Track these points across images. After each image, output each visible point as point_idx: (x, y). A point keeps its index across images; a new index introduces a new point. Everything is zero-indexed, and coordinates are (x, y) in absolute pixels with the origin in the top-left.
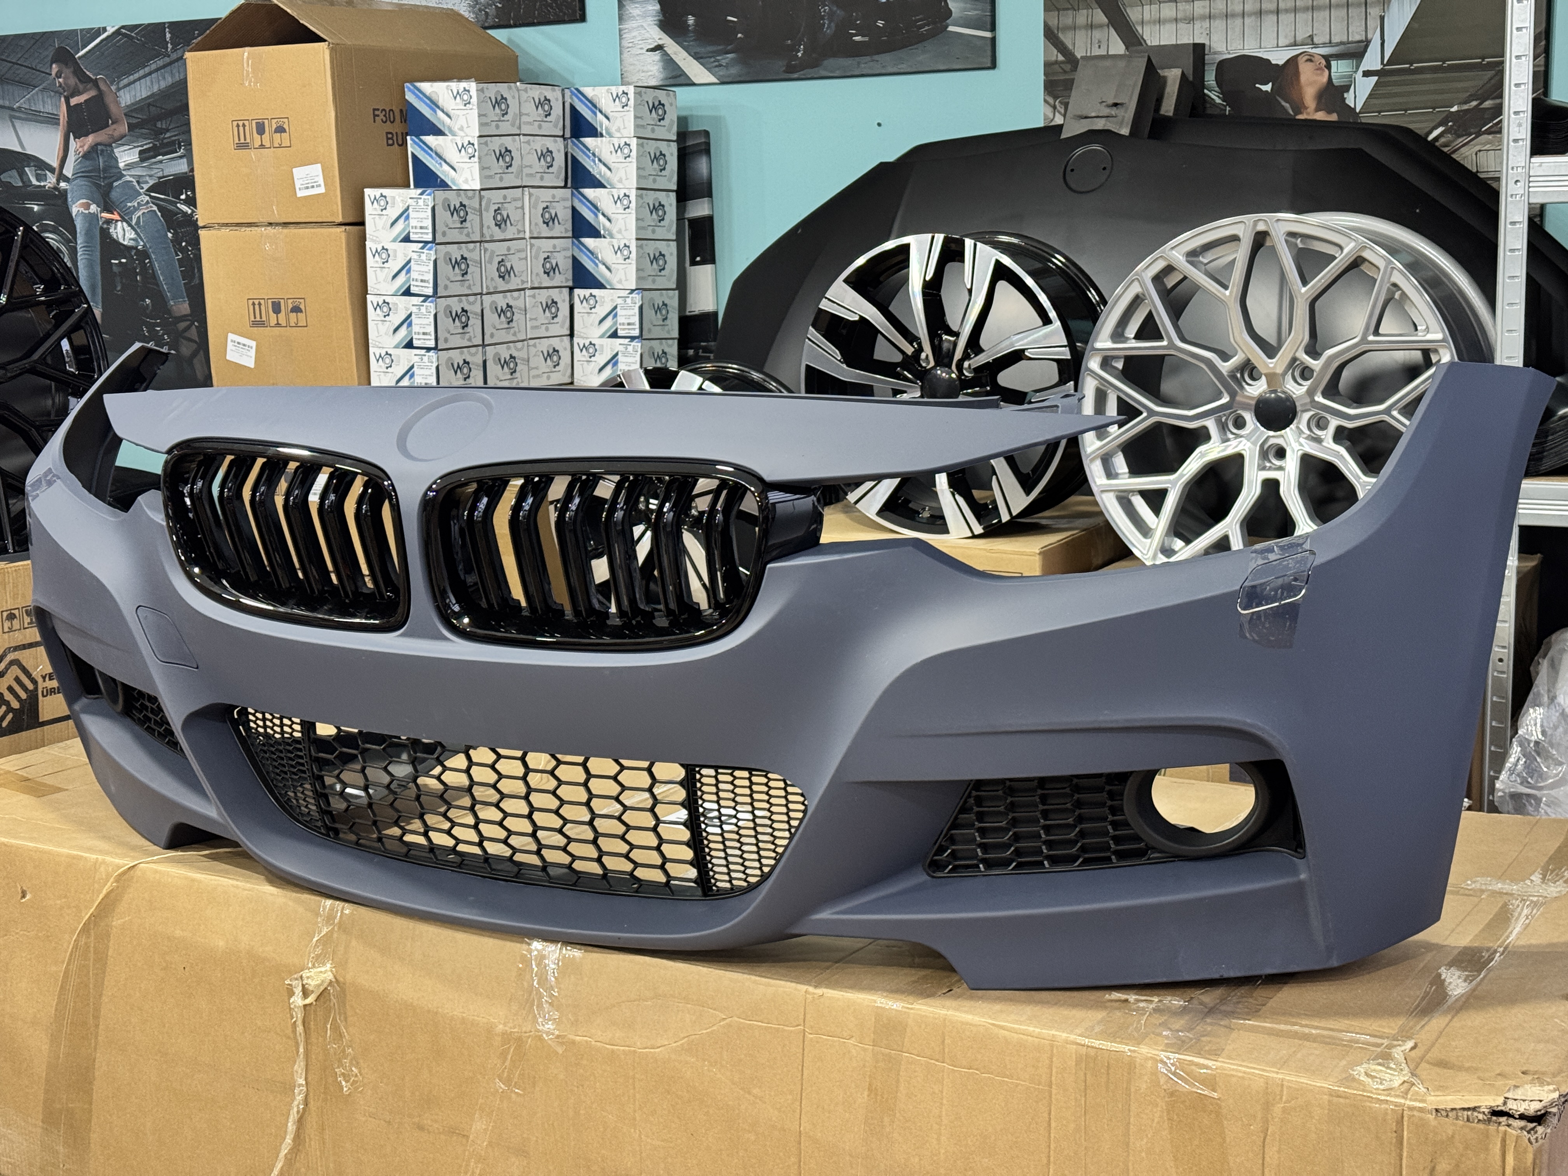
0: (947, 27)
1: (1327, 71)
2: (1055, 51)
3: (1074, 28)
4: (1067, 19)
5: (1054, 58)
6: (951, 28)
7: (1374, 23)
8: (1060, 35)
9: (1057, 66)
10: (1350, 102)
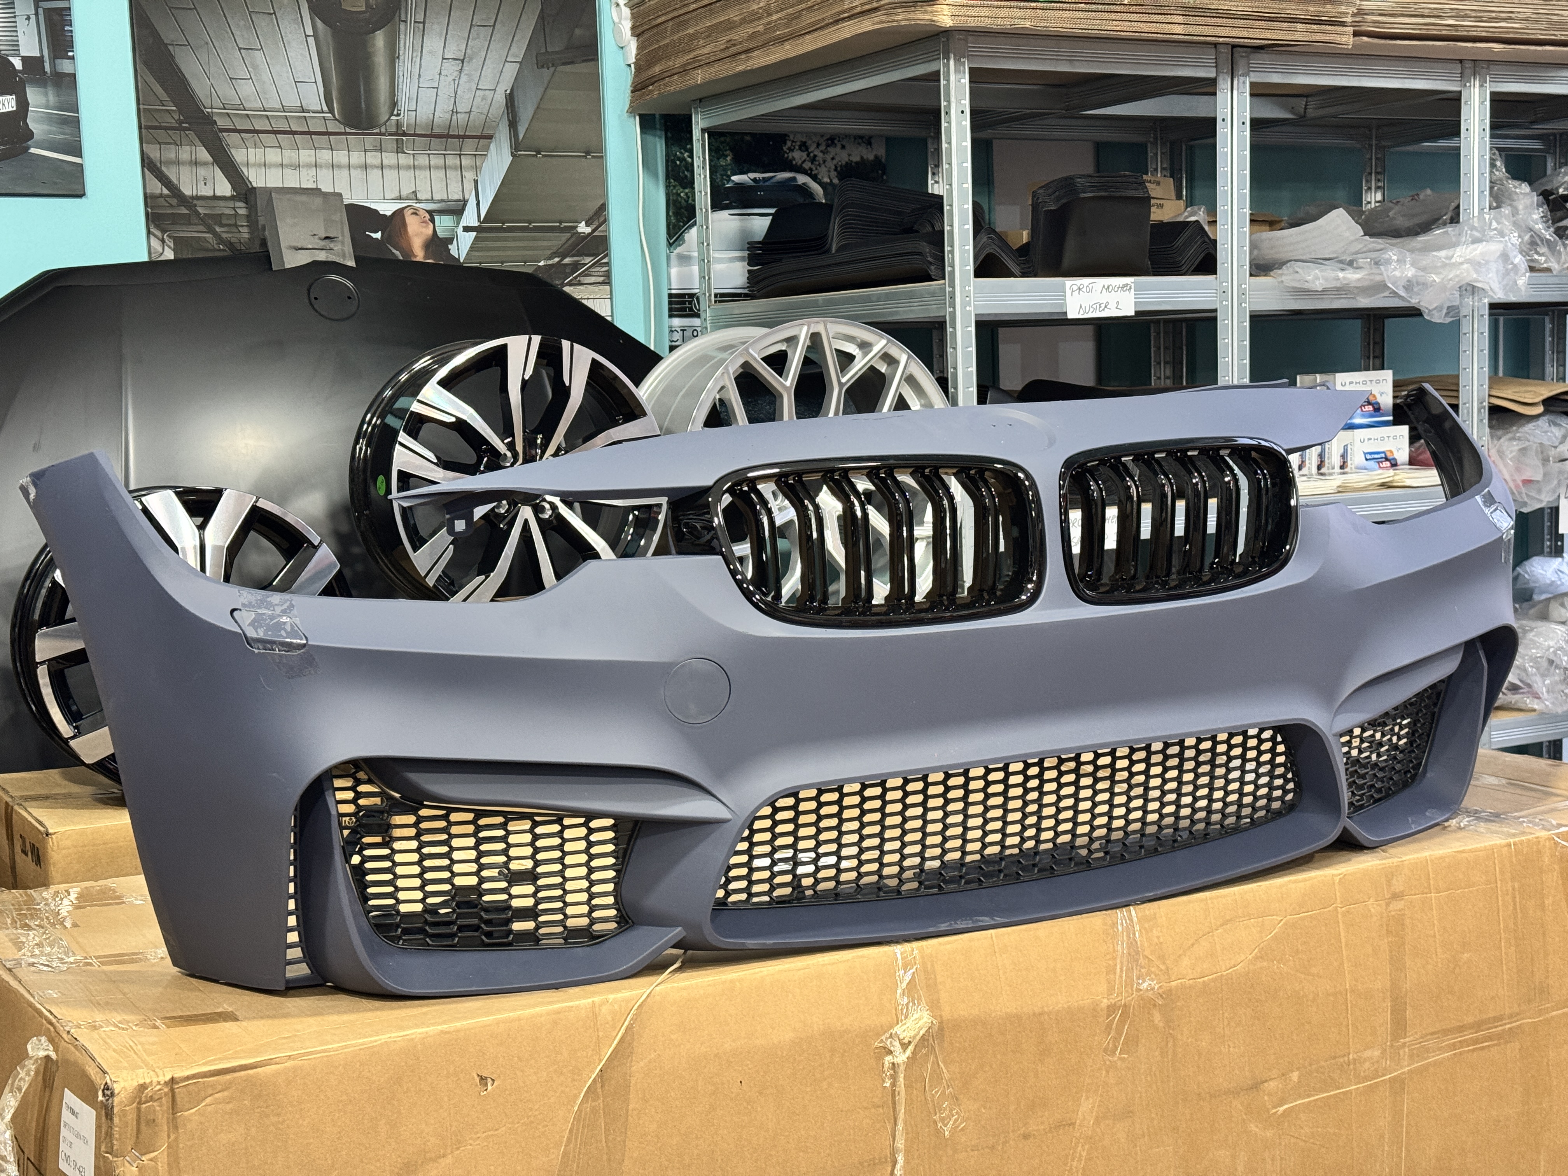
0: (29, 148)
1: (431, 225)
2: (160, 184)
3: (178, 163)
4: (170, 153)
5: (159, 191)
6: (33, 150)
7: (469, 186)
8: (163, 168)
9: (162, 200)
10: (454, 251)
